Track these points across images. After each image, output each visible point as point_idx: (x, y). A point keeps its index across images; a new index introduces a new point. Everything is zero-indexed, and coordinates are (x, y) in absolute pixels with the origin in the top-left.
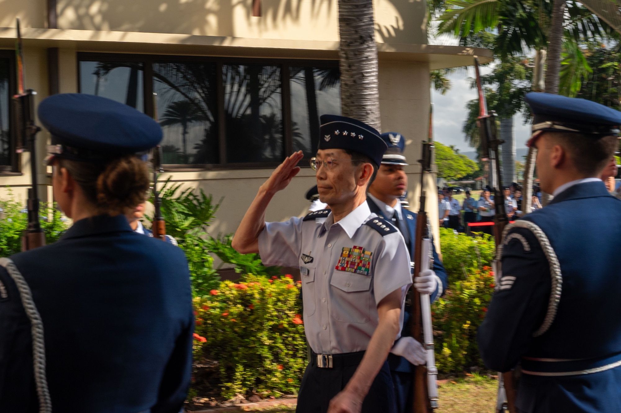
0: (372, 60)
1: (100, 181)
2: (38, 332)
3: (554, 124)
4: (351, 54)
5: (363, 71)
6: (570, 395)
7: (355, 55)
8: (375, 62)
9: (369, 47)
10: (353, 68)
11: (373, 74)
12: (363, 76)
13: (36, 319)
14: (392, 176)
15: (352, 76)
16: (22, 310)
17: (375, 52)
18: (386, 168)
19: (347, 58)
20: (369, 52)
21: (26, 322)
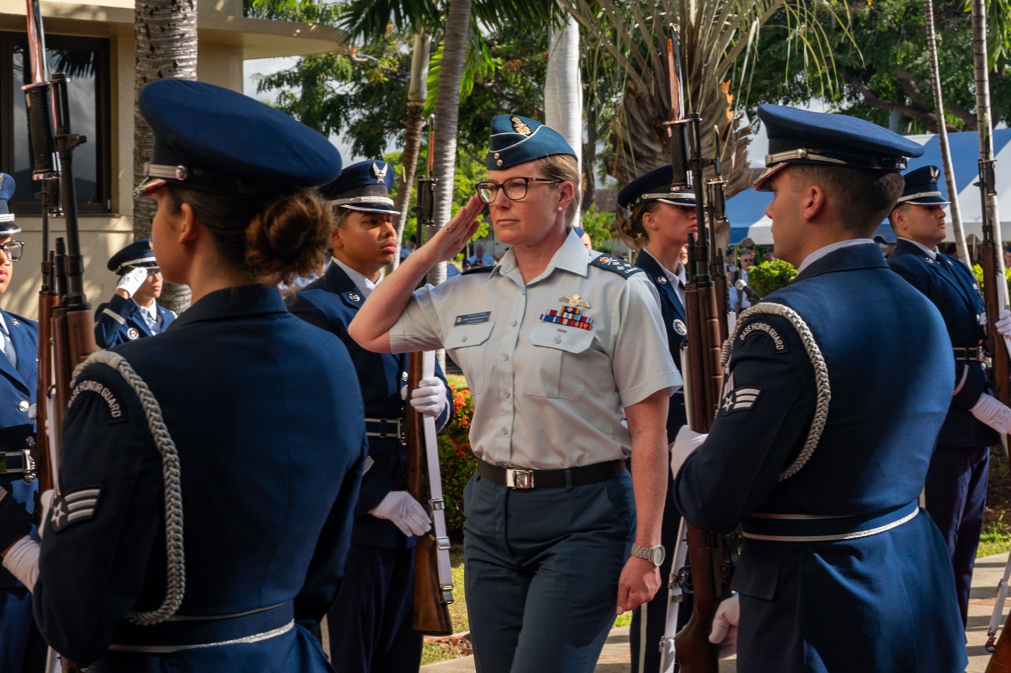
0: (190, 39)
1: (253, 229)
2: (173, 473)
3: (808, 153)
4: (155, 29)
5: (176, 58)
6: (833, 570)
7: (163, 30)
8: (194, 43)
9: (185, 18)
10: (158, 52)
11: (191, 63)
12: (175, 66)
13: (172, 452)
14: (376, 231)
15: (156, 65)
16: (148, 437)
17: (195, 27)
18: (367, 218)
19: (148, 35)
20: (186, 25)
21: (155, 456)
